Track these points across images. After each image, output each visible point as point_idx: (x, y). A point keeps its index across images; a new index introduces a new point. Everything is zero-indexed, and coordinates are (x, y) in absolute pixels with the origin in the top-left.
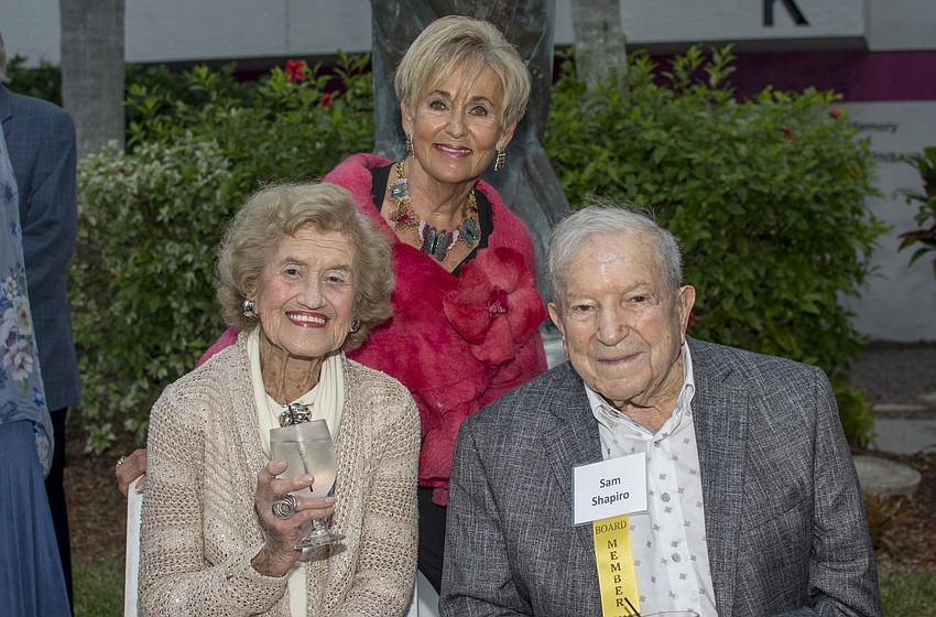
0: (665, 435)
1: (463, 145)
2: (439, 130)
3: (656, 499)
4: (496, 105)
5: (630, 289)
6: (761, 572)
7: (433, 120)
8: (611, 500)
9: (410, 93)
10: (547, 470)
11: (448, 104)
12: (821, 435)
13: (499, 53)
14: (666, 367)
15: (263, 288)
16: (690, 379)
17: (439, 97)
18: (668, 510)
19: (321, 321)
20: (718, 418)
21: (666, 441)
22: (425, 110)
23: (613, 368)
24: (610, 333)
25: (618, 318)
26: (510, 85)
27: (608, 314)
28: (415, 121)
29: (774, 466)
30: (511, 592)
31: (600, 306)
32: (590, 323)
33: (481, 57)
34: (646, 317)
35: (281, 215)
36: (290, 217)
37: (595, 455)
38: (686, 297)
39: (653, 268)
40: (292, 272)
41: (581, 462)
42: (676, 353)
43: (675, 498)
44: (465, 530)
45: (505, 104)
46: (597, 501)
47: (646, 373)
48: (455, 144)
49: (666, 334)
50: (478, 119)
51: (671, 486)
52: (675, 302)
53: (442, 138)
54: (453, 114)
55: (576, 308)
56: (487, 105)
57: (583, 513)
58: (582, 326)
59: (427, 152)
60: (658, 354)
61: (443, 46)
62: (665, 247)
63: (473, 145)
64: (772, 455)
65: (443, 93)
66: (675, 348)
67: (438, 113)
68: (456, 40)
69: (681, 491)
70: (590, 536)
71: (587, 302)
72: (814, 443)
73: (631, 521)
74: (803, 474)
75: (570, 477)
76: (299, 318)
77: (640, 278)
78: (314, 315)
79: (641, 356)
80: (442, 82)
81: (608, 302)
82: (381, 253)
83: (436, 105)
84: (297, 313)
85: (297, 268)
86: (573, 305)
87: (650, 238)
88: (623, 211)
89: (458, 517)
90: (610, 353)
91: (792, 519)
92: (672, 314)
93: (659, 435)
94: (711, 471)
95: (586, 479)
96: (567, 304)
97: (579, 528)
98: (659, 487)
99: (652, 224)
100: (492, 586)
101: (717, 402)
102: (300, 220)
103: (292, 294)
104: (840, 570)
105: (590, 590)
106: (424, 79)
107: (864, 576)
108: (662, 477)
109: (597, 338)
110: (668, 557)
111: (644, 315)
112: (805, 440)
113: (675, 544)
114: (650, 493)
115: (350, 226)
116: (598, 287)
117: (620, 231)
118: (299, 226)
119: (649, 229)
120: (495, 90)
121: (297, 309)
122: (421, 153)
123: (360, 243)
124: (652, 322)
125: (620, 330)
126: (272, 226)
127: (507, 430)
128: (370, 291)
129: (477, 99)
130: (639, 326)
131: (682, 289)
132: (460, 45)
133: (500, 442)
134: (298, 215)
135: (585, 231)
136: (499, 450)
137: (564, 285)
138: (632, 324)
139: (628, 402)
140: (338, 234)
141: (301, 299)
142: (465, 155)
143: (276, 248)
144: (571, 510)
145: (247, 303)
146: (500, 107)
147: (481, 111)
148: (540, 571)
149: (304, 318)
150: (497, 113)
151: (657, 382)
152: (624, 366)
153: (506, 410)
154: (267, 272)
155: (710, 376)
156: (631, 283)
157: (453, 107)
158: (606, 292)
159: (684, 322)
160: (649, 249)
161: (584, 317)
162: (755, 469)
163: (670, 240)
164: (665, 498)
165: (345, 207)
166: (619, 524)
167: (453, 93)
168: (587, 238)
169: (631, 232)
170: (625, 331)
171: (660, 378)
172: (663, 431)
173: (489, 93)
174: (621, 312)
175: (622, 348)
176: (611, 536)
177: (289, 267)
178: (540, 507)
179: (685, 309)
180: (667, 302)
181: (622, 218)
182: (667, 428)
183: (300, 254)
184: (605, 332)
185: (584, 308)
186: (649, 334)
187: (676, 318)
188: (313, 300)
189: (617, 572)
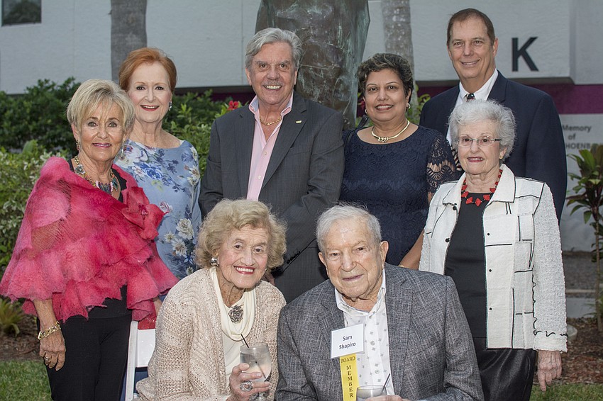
0: (374, 313)
1: (107, 142)
2: (94, 137)
3: (368, 344)
4: (121, 121)
5: (356, 245)
6: (417, 376)
7: (91, 132)
8: (347, 346)
9: (76, 119)
10: (320, 332)
11: (97, 123)
12: (448, 310)
13: (118, 95)
14: (375, 281)
15: (223, 253)
16: (384, 285)
17: (92, 120)
18: (374, 349)
19: (252, 271)
20: (397, 303)
21: (375, 315)
22: (86, 127)
23: (350, 282)
24: (348, 266)
25: (351, 259)
26: (126, 110)
27: (346, 257)
28: (81, 133)
29: (425, 325)
30: (308, 389)
31: (342, 253)
32: (338, 261)
33: (111, 98)
34: (364, 257)
35: (234, 219)
36: (238, 221)
37: (341, 325)
38: (384, 247)
39: (367, 234)
40: (238, 247)
41: (335, 329)
42: (380, 274)
43: (377, 343)
44: (286, 361)
45: (125, 120)
46: (341, 347)
47: (366, 284)
48: (103, 142)
49: (374, 265)
50: (112, 129)
51: (375, 338)
52: (378, 249)
53: (96, 140)
54: (100, 128)
55: (331, 255)
56: (116, 122)
57: (335, 353)
58: (334, 263)
59: (89, 148)
60: (371, 275)
61: (91, 95)
62: (373, 223)
63: (111, 141)
64: (424, 320)
65: (93, 118)
66: (379, 271)
67: (93, 128)
68: (97, 91)
69: (380, 340)
70: (339, 364)
71: (336, 252)
72: (445, 314)
73: (357, 356)
74: (440, 329)
75: (329, 336)
76: (241, 270)
77: (360, 239)
78: (249, 268)
79: (362, 276)
80: (93, 113)
81: (346, 251)
82: (281, 236)
83: (91, 124)
84: (241, 267)
85: (241, 244)
86: (330, 253)
87: (364, 220)
88: (352, 207)
89: (282, 354)
90: (348, 275)
91: (433, 351)
92: (377, 255)
93: (371, 313)
94: (392, 329)
95: (337, 336)
96: (327, 253)
97: (333, 360)
98: (369, 338)
99: (366, 213)
100: (299, 387)
101: (397, 295)
102: (244, 223)
103: (237, 258)
104: (459, 375)
105: (338, 389)
106: (83, 112)
107: (470, 377)
108: (372, 333)
109: (341, 268)
110: (373, 372)
111: (364, 256)
112: (441, 313)
113: (376, 365)
114: (365, 341)
115: (267, 225)
116: (341, 244)
117: (349, 217)
118: (243, 225)
119: (364, 216)
120: (119, 114)
121: (240, 265)
122: (87, 149)
123: (270, 232)
124: (368, 259)
125: (352, 264)
126: (228, 224)
127: (301, 312)
128: (274, 254)
129: (111, 119)
130: (361, 261)
131: (382, 243)
132: (99, 94)
133: (297, 319)
134: (242, 220)
135: (333, 218)
136: (297, 322)
137: (325, 244)
138: (358, 261)
139: (358, 297)
140: (261, 229)
141: (243, 261)
142: (109, 147)
143: (230, 234)
144: (330, 351)
145: (213, 259)
146: (122, 122)
147: (114, 125)
148: (315, 380)
149: (244, 270)
150: (122, 125)
151: (371, 288)
152: (356, 281)
153: (301, 303)
154: (225, 246)
155: (395, 283)
156: (356, 242)
157: (100, 124)
158: (345, 246)
159: (383, 258)
160: (364, 225)
161: (335, 259)
162: (415, 327)
163: (375, 220)
164: (373, 343)
165: (265, 215)
166: (352, 358)
167: (99, 117)
168: (335, 221)
169: (355, 217)
170: (355, 264)
171: (373, 286)
172: (373, 311)
173: (116, 116)
174: (352, 255)
175: (353, 273)
176: (348, 364)
177: (237, 244)
178: (316, 350)
179: (384, 252)
180: (374, 250)
181: (352, 211)
182: (374, 309)
183: (242, 237)
184: (345, 265)
185: (335, 254)
186: (366, 265)
187: (379, 257)
188: (249, 262)
189: (350, 381)
